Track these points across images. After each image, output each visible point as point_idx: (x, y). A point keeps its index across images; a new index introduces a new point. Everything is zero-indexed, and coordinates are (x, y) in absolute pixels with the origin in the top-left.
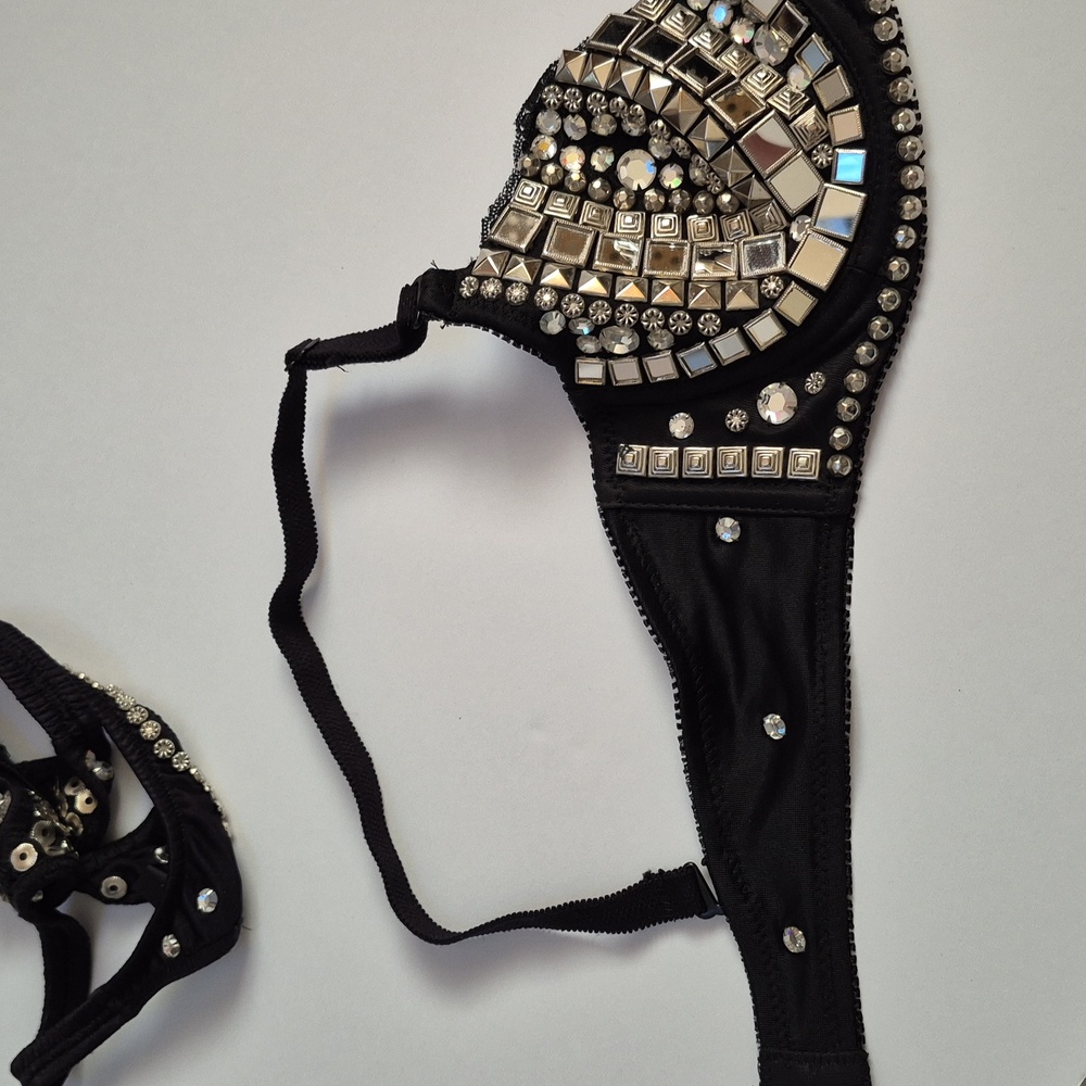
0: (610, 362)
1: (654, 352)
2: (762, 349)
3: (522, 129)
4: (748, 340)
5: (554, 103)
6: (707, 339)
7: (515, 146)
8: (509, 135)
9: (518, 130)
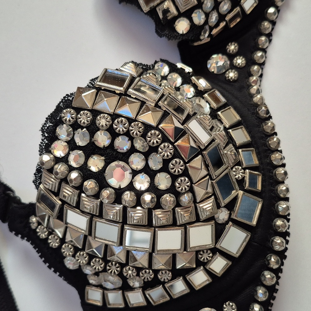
0: (105, 292)
1: (132, 289)
2: (197, 289)
3: (46, 135)
4: (188, 284)
5: (70, 120)
6: (163, 283)
7: (40, 145)
8: (38, 138)
9: (43, 135)
